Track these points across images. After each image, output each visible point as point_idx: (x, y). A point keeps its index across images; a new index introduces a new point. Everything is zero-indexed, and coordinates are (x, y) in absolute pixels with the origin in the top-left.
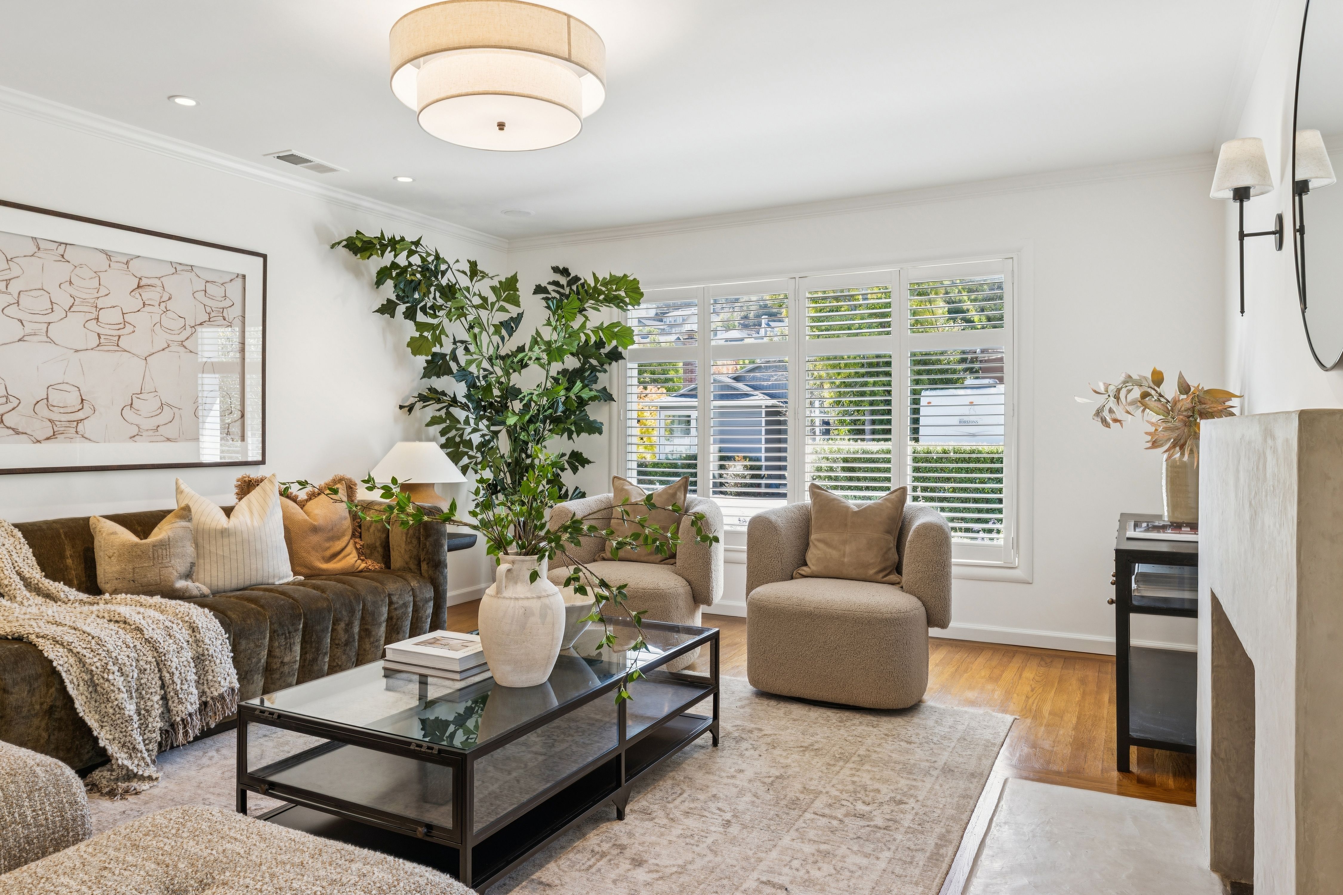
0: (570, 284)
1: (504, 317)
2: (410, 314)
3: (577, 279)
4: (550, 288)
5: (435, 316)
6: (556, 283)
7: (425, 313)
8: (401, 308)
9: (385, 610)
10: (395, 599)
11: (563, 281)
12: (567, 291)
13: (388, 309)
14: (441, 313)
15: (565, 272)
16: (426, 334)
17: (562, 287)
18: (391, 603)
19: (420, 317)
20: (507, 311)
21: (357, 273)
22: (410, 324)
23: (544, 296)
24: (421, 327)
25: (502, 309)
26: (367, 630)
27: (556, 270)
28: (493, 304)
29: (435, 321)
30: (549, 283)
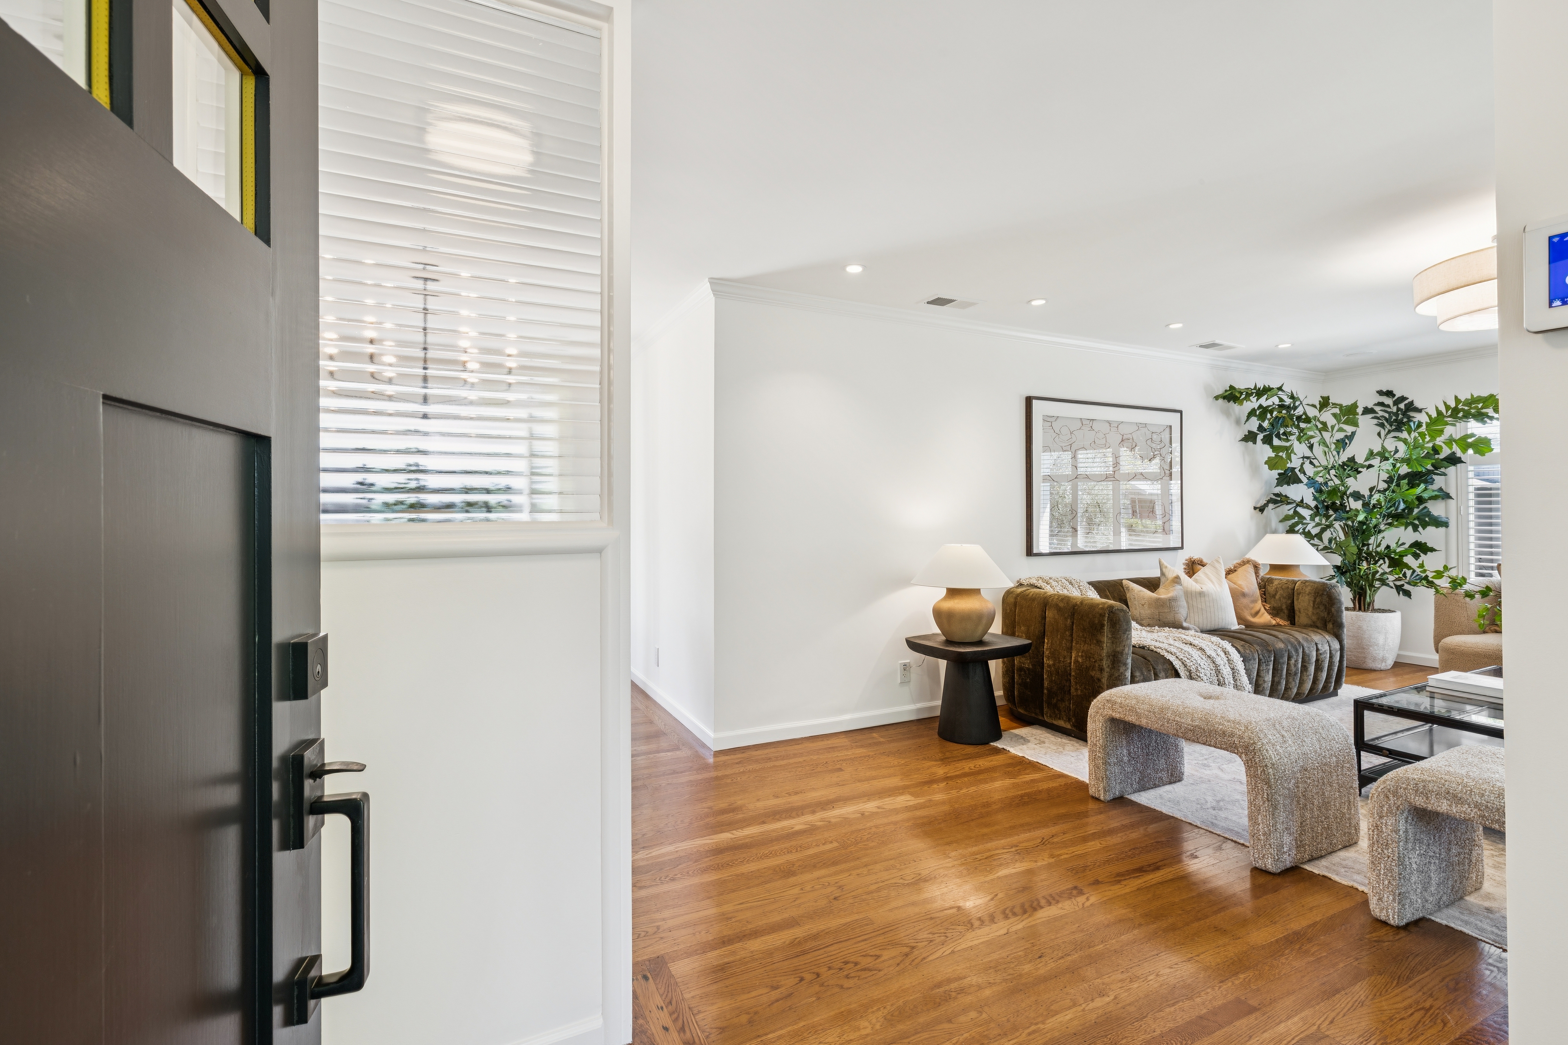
0: (1396, 403)
1: (1340, 435)
2: (1268, 440)
3: (1403, 399)
4: (1377, 409)
5: (1287, 440)
6: (1381, 404)
7: (1280, 439)
8: (1260, 436)
9: (1314, 653)
10: (1320, 646)
11: (1389, 401)
12: (1394, 409)
13: (1250, 437)
14: (1291, 438)
15: (1389, 394)
16: (1281, 454)
17: (1388, 406)
18: (1317, 650)
19: (1276, 442)
20: (1345, 431)
21: (1227, 413)
22: (1267, 447)
23: (1373, 415)
24: (1275, 449)
25: (1341, 430)
26: (1305, 666)
27: (1381, 393)
28: (1333, 427)
29: (1288, 444)
30: (1375, 405)
